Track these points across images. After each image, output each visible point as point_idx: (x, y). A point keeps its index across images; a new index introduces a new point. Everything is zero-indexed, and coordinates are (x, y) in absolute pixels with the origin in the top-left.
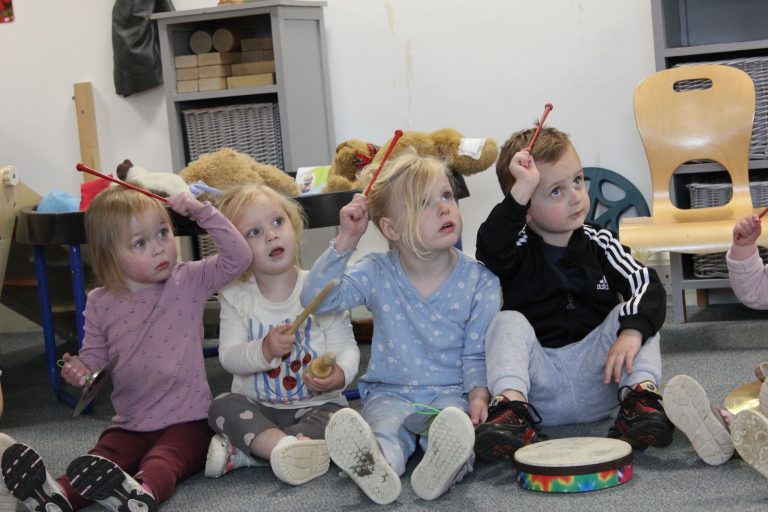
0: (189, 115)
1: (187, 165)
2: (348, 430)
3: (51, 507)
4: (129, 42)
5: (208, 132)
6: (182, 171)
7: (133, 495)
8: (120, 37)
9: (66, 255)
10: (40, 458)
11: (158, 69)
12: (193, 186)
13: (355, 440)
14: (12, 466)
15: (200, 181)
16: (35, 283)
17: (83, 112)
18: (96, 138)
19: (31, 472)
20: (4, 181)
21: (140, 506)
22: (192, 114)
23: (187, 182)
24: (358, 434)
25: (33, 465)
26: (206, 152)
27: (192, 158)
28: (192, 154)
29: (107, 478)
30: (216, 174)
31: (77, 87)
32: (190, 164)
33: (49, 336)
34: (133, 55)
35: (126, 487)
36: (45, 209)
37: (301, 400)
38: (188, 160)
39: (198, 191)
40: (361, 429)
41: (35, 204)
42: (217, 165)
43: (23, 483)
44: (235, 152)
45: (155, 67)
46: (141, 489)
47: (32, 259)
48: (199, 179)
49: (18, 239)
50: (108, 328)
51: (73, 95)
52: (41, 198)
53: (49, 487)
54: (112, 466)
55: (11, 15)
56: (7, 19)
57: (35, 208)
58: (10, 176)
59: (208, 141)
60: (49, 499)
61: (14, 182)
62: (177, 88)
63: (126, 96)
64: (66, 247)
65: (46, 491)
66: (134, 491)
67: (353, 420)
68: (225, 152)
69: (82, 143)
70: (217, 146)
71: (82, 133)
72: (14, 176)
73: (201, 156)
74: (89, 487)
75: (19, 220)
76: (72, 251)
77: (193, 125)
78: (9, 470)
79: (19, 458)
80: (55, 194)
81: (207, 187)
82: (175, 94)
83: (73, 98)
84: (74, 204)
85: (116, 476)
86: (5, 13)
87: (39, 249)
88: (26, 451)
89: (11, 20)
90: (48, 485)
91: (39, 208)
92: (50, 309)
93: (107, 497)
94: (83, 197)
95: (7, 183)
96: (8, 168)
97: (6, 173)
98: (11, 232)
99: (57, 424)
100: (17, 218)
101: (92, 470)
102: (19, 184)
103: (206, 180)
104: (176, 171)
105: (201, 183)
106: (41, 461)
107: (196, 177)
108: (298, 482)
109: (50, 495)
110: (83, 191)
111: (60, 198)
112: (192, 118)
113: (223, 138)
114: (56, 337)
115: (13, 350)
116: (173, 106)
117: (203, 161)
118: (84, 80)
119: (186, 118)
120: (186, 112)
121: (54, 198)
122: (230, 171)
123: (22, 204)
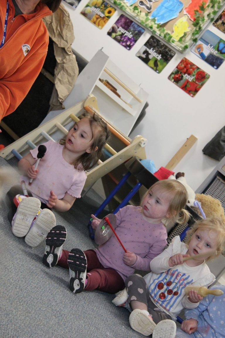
0: (218, 179)
1: (201, 194)
2: (168, 329)
3: (51, 256)
4: (222, 138)
5: (218, 190)
6: (198, 194)
7: (80, 280)
8: (221, 134)
9: (135, 183)
10: (65, 239)
11: (223, 155)
12: (196, 201)
13: (166, 335)
14: (55, 232)
15: (200, 203)
16: (117, 183)
17: (186, 146)
18: (182, 157)
19: (58, 240)
20: (140, 142)
21: (78, 285)
22: (219, 180)
23: (195, 199)
24: (169, 334)
25: (61, 239)
26: (212, 196)
27: (205, 193)
28: (206, 192)
29: (80, 265)
30: (207, 205)
31: (192, 136)
32: (203, 194)
33: (105, 203)
34: (219, 143)
35: (81, 275)
36: (143, 163)
37: (161, 305)
38: (204, 192)
39: (196, 205)
40: (172, 333)
41: (142, 159)
42: (211, 203)
43: (52, 240)
44: (221, 205)
45: (223, 154)
46: (84, 281)
47: (124, 175)
48: (201, 202)
49: (126, 164)
50: (124, 221)
51: (188, 137)
52: (146, 159)
53: (58, 250)
54: (85, 264)
55: (194, 95)
56: (192, 95)
57: (141, 160)
58: (143, 143)
59: (216, 193)
60: (53, 253)
61: (142, 145)
62: (223, 167)
63: (204, 154)
64: (138, 181)
65: (56, 250)
66: (82, 279)
67: (173, 328)
68: (217, 201)
69: (176, 155)
70: (217, 197)
71: (179, 152)
72: (144, 144)
73: (209, 195)
74: (72, 261)
75: (132, 159)
76: (138, 184)
77: (216, 183)
78: (53, 232)
79: (60, 232)
80: (151, 162)
81: (201, 207)
82: (220, 168)
83: (187, 139)
84: (154, 170)
85: (82, 268)
86: (193, 93)
87: (129, 174)
88: (64, 232)
89: (192, 97)
90: (58, 249)
91: (141, 161)
92: (114, 196)
93: (73, 270)
94: (158, 171)
95: (140, 144)
96: (145, 140)
97: (143, 140)
98: (126, 160)
99: (79, 233)
100: (132, 157)
101: (79, 258)
102: (144, 148)
103: (203, 204)
104: (196, 192)
105: (200, 204)
106: (64, 240)
107: (200, 200)
108: (134, 328)
109: (55, 253)
110: (160, 169)
111: (151, 165)
112: (218, 181)
113: (222, 197)
114: (107, 206)
115: (91, 197)
116: (216, 171)
117: (208, 197)
118: (196, 136)
119: (216, 179)
120: (218, 177)
121: (149, 162)
122: (213, 209)
123: (138, 155)
